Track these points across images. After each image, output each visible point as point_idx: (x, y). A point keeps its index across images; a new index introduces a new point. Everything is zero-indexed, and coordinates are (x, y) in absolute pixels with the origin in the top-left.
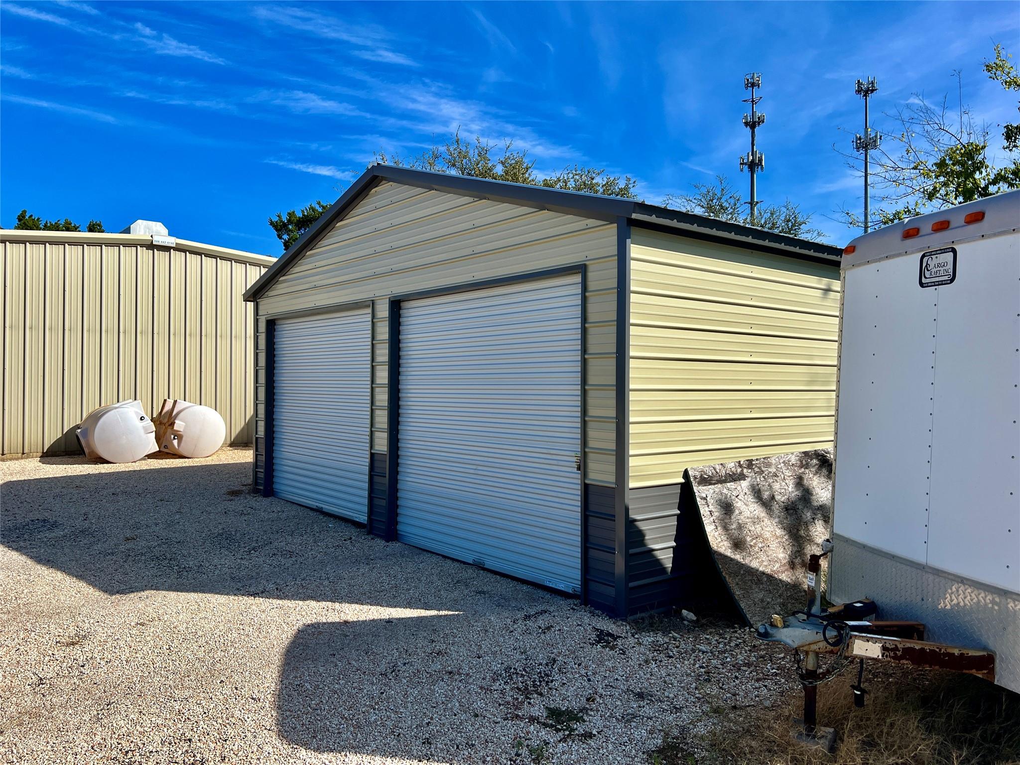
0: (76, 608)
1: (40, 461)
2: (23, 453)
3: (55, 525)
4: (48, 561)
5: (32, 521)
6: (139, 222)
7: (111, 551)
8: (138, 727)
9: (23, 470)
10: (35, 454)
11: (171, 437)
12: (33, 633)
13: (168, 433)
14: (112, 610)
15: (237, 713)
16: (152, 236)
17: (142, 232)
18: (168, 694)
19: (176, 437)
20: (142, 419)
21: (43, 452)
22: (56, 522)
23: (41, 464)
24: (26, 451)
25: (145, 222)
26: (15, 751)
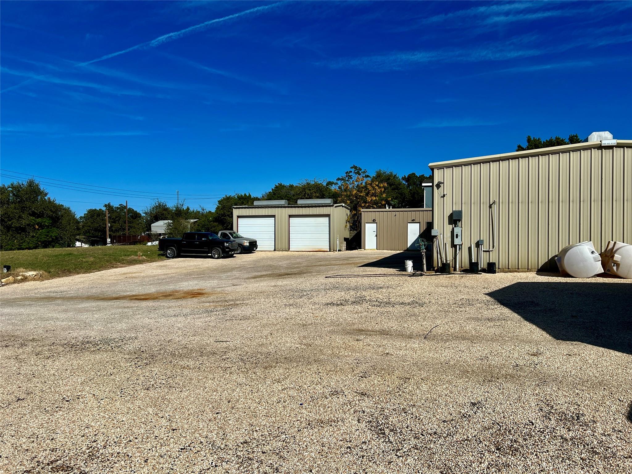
0: (539, 342)
1: (536, 274)
2: (528, 269)
3: (538, 305)
4: (531, 320)
5: (527, 301)
6: (594, 133)
7: (563, 320)
8: (555, 393)
9: (527, 277)
10: (534, 270)
11: (612, 264)
12: (518, 347)
13: (610, 262)
14: (556, 346)
15: (608, 403)
16: (601, 141)
17: (595, 140)
18: (575, 386)
19: (615, 265)
20: (592, 253)
21: (538, 269)
22: (538, 303)
23: (536, 275)
24: (529, 268)
25: (597, 133)
26: (502, 386)
